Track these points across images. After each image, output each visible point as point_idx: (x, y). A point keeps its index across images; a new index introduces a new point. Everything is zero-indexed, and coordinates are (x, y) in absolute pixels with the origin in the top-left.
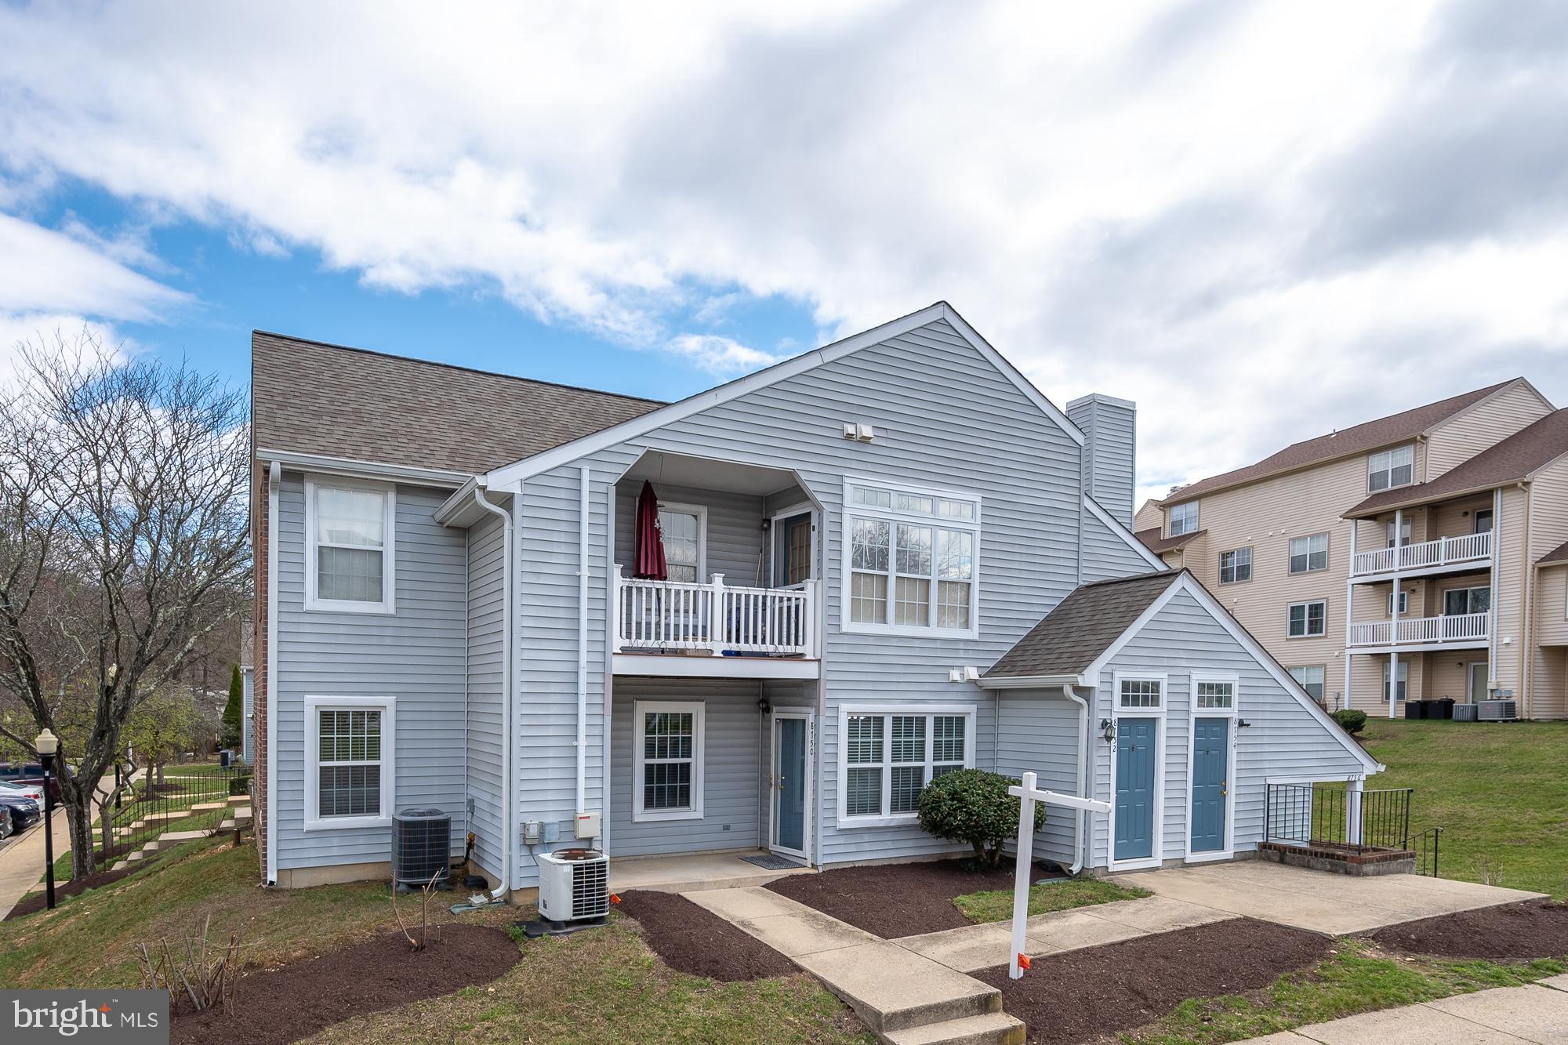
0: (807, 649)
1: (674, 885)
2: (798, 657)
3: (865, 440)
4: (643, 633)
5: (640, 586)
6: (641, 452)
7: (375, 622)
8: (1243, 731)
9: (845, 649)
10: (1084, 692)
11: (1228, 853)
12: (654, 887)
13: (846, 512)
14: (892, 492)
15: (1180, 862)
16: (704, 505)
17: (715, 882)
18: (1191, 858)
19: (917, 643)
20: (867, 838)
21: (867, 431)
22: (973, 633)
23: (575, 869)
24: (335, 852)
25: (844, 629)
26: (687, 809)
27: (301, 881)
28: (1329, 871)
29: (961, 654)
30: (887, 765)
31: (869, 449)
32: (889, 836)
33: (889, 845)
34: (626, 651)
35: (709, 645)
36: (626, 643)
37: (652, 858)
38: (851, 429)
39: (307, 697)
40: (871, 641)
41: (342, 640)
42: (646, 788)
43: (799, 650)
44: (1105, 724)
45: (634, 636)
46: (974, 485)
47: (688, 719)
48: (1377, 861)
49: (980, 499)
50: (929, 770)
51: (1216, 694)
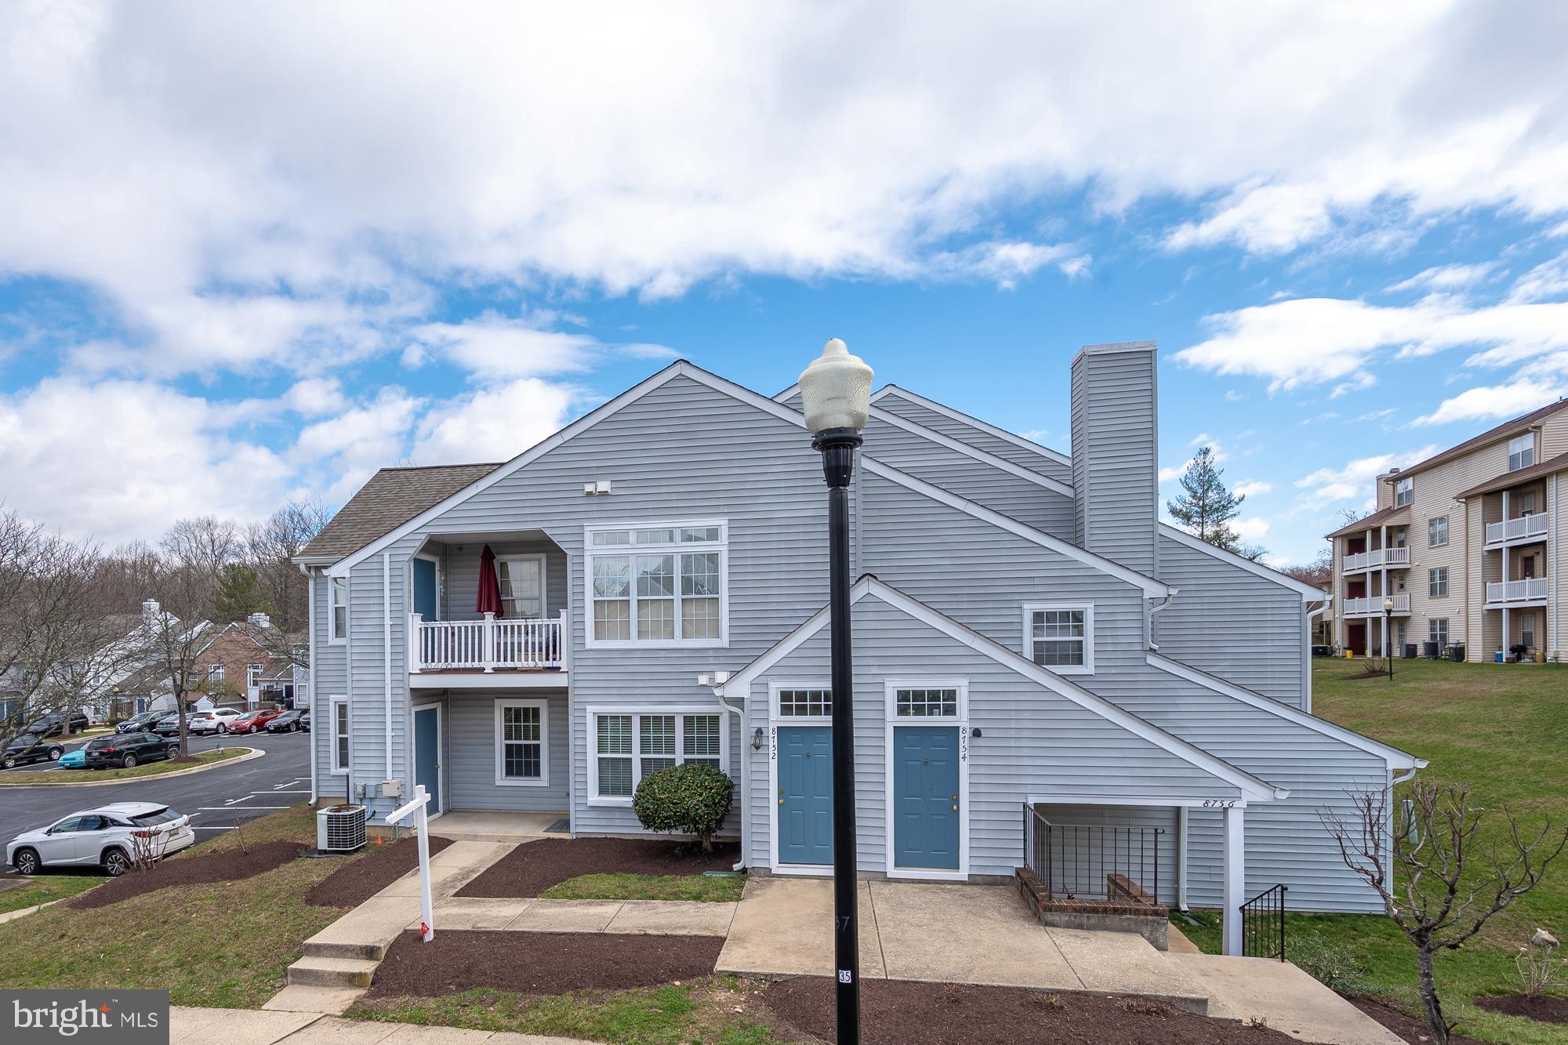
0: (563, 664)
1: (456, 835)
2: (556, 669)
3: (604, 494)
4: (430, 658)
5: (432, 626)
6: (423, 537)
9: (591, 662)
11: (963, 874)
12: (442, 834)
13: (587, 553)
14: (631, 532)
15: (881, 876)
16: (544, 552)
17: (487, 836)
18: (893, 872)
19: (662, 654)
20: (617, 815)
21: (604, 486)
22: (724, 641)
23: (328, 818)
25: (588, 647)
26: (538, 778)
29: (712, 661)
30: (636, 756)
31: (610, 500)
34: (424, 672)
35: (482, 665)
36: (424, 666)
38: (589, 488)
39: (331, 696)
40: (616, 655)
42: (507, 762)
43: (556, 664)
44: (762, 732)
46: (721, 510)
47: (536, 711)
48: (1075, 910)
49: (725, 522)
50: (679, 762)
51: (928, 701)
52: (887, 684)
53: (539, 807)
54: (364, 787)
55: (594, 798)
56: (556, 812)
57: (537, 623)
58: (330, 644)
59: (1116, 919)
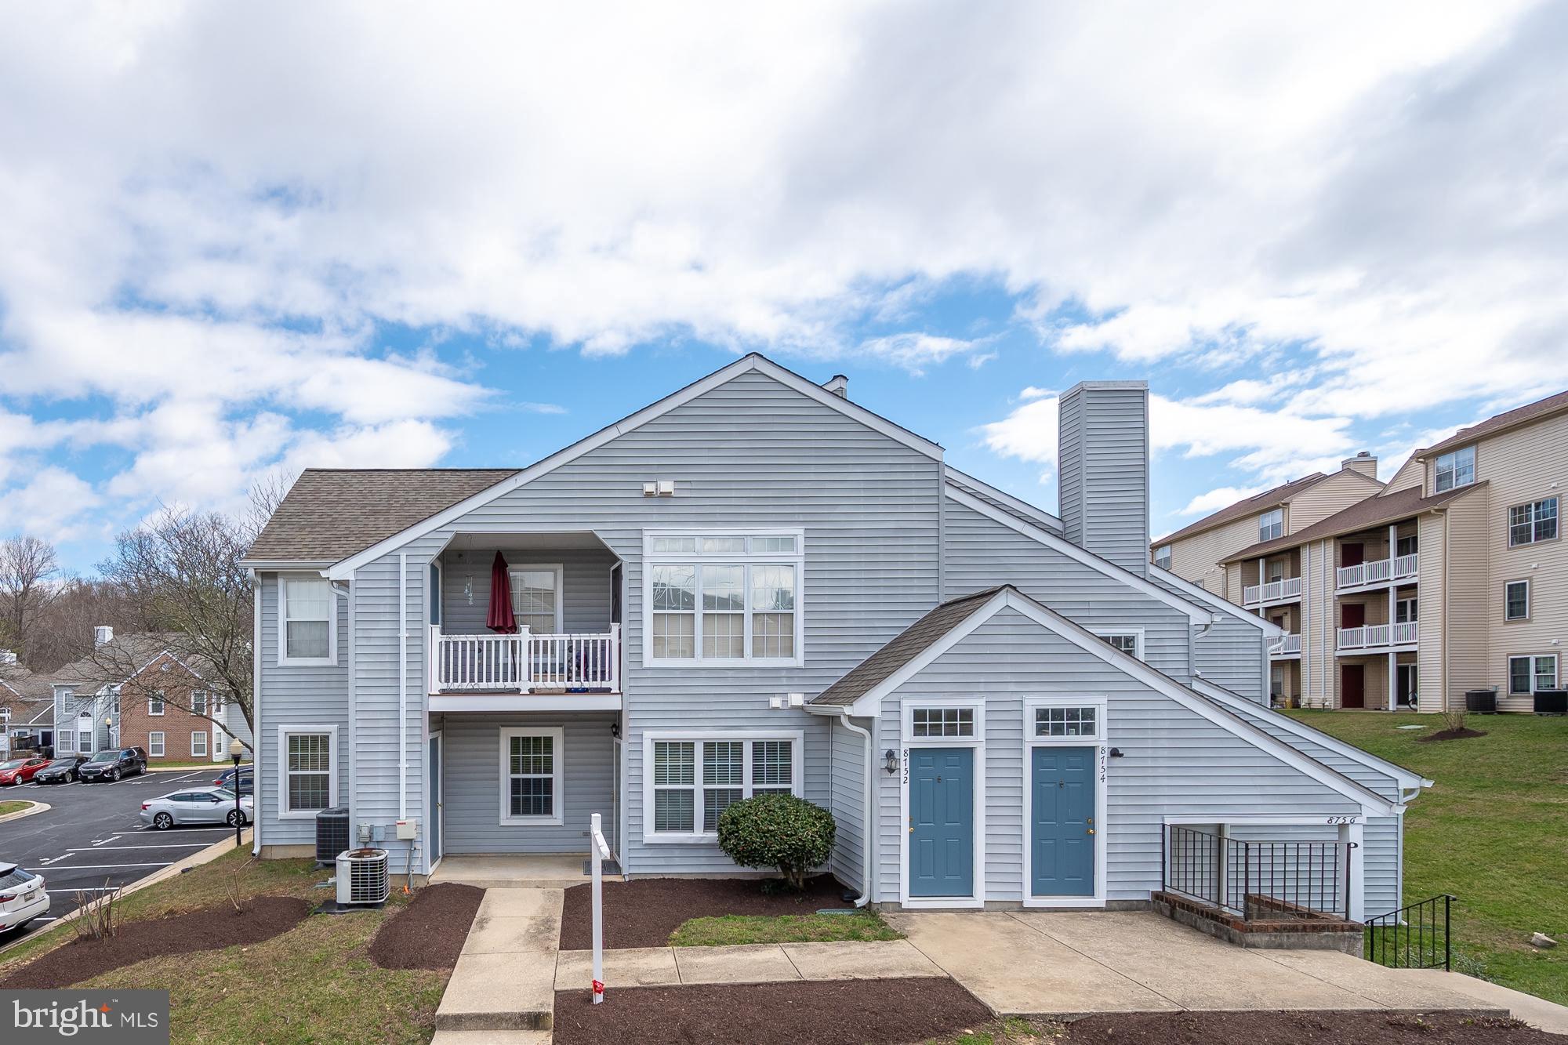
0: (613, 685)
1: (485, 882)
2: (607, 691)
3: (666, 495)
5: (456, 640)
6: (450, 536)
7: (324, 672)
8: (1117, 761)
9: (649, 683)
10: (867, 722)
11: (1100, 900)
12: (467, 881)
13: (646, 561)
14: (696, 538)
15: (1015, 906)
16: (560, 563)
17: (523, 882)
18: (1030, 901)
19: (730, 674)
20: (677, 853)
21: (666, 486)
22: (799, 660)
23: (351, 865)
24: (299, 835)
25: (646, 665)
26: (549, 816)
27: (278, 855)
28: (1213, 935)
29: (784, 682)
30: (699, 787)
31: (672, 502)
32: (702, 853)
33: (703, 861)
34: (444, 693)
35: (517, 685)
36: (444, 686)
37: (517, 856)
38: (649, 488)
39: (280, 726)
40: (678, 674)
41: (303, 685)
42: (512, 798)
43: (605, 685)
44: (890, 755)
45: (451, 680)
46: (797, 518)
47: (549, 741)
48: (1275, 929)
49: (802, 532)
50: (747, 795)
51: (1067, 720)
52: (1026, 702)
53: (551, 849)
54: (371, 829)
55: (651, 835)
56: (571, 854)
57: (583, 639)
58: (280, 664)
59: (1314, 937)
